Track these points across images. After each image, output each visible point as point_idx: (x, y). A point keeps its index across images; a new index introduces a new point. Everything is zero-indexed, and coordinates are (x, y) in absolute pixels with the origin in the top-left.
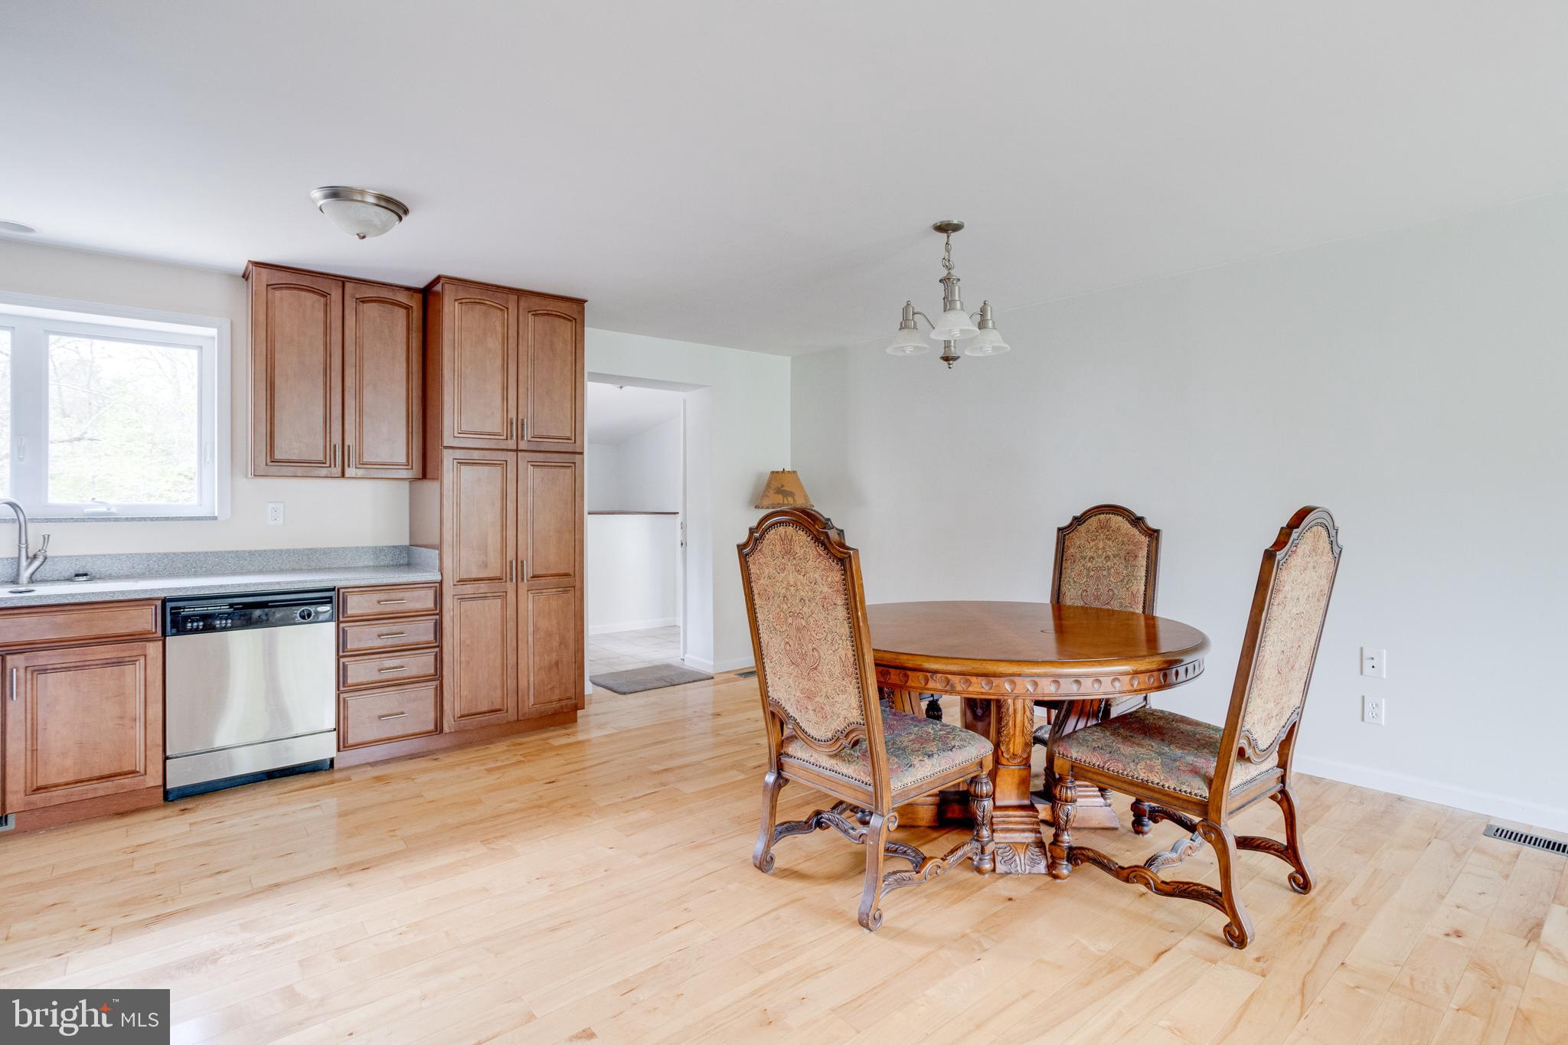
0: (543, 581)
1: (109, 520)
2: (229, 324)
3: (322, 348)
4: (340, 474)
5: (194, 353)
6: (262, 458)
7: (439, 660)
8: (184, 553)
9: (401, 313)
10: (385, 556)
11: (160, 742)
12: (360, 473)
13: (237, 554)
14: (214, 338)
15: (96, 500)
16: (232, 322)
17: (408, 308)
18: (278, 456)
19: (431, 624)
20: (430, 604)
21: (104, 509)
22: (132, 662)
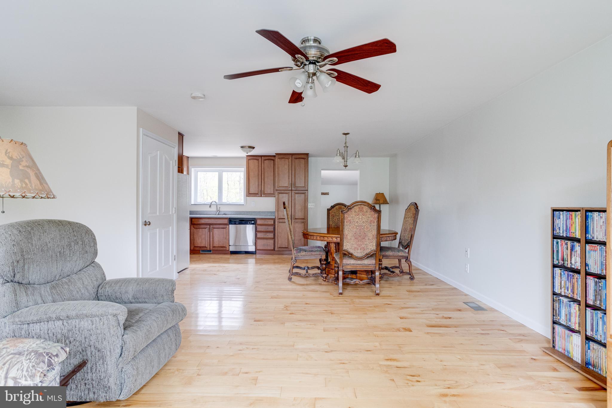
0: (297, 220)
1: (229, 205)
4: (261, 196)
6: (248, 193)
7: (274, 235)
8: (239, 211)
9: (272, 161)
10: (270, 213)
11: (228, 243)
12: (264, 195)
13: (247, 212)
15: (228, 201)
17: (274, 160)
18: (250, 193)
19: (273, 227)
20: (273, 223)
22: (225, 228)
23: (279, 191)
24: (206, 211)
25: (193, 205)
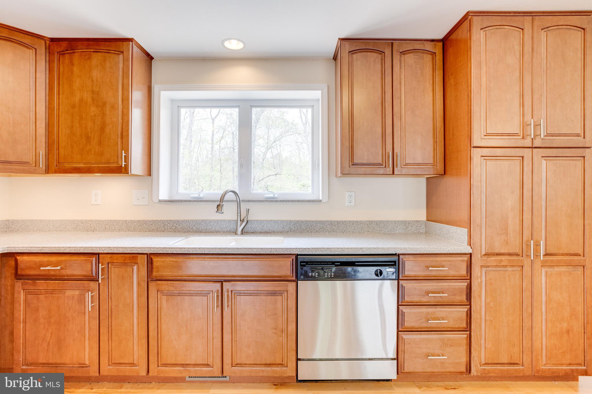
0: (555, 258)
1: (274, 201)
2: (327, 86)
3: (380, 88)
4: (392, 173)
5: (310, 110)
6: (347, 163)
7: (469, 317)
8: (306, 221)
9: (428, 58)
10: (411, 227)
11: (295, 348)
12: (404, 171)
14: (319, 100)
15: (269, 191)
16: (328, 86)
17: (433, 54)
18: (355, 161)
19: (463, 287)
20: (464, 272)
21: (272, 195)
22: (280, 293)
23: (485, 152)
24: (203, 221)
25: (166, 201)
